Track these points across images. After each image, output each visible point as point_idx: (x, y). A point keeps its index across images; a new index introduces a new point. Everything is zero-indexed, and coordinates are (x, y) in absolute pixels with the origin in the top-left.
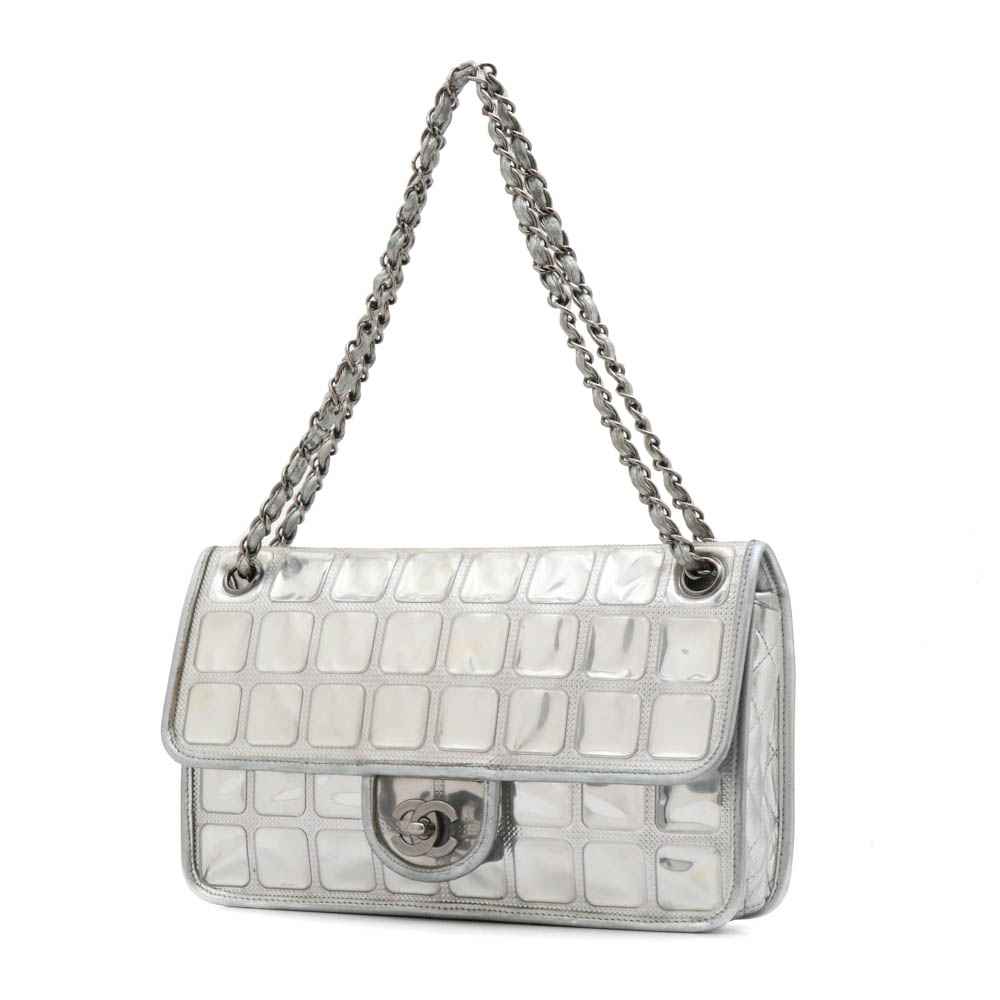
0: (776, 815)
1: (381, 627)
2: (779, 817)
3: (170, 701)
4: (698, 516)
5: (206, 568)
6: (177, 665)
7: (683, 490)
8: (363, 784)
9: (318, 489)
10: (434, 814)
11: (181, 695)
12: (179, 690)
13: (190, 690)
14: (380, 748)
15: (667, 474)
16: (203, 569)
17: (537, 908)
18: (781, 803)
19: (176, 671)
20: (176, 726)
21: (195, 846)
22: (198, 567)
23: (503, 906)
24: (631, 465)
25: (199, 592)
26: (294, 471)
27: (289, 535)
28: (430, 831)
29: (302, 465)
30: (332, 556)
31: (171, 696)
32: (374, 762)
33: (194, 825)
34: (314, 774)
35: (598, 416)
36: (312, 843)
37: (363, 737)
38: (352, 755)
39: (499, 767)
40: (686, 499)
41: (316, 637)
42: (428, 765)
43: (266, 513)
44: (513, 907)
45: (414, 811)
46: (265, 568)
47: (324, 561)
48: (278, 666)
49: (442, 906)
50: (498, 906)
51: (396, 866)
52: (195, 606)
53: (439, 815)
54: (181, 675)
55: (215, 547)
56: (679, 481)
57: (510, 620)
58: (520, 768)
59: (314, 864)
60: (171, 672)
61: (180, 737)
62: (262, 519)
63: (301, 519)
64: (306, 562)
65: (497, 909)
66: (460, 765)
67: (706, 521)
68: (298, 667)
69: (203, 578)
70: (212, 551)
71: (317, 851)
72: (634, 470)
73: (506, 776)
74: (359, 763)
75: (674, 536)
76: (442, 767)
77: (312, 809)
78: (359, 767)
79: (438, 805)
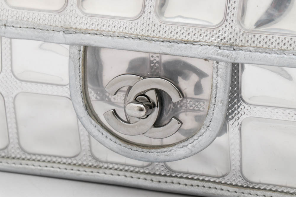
8: (70, 54)
10: (153, 91)
14: (91, 16)
17: (265, 189)
23: (225, 184)
28: (150, 111)
32: (85, 32)
34: (11, 38)
36: (10, 105)
37: (71, 1)
38: (59, 21)
39: (233, 47)
42: (148, 39)
44: (236, 186)
45: (130, 88)
49: (155, 178)
50: (220, 183)
51: (107, 141)
53: (159, 93)
58: (257, 49)
59: (12, 125)
65: (219, 187)
66: (186, 42)
71: (15, 113)
73: (240, 56)
74: (66, 31)
76: (165, 44)
77: (9, 71)
78: (66, 36)
79: (158, 83)
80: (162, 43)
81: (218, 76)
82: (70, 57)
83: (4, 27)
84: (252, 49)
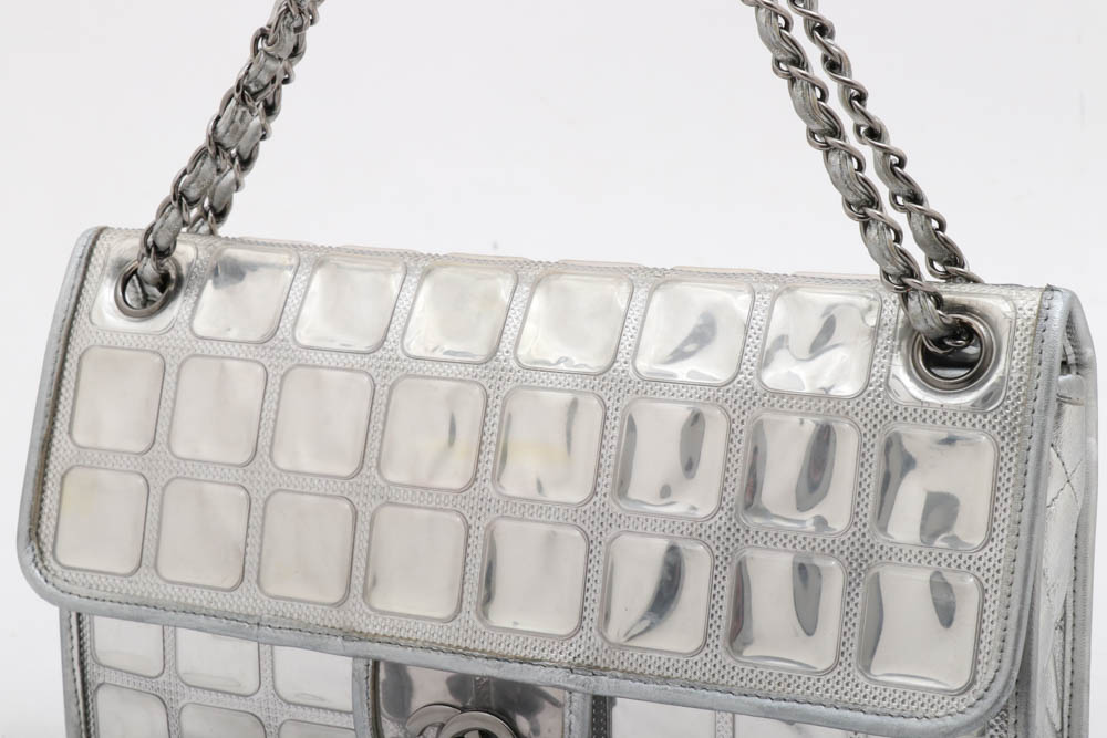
0: (1058, 727)
1: (381, 399)
2: (1062, 730)
3: (30, 494)
4: (935, 224)
5: (86, 267)
6: (40, 434)
7: (907, 180)
8: (354, 669)
9: (263, 138)
10: (476, 733)
11: (49, 484)
12: (45, 475)
13: (63, 477)
14: (383, 614)
15: (880, 153)
16: (81, 269)
18: (1066, 707)
19: (38, 443)
20: (42, 536)
21: (86, 715)
22: (74, 266)
24: (828, 149)
25: (75, 310)
26: (227, 131)
27: (220, 209)
29: (242, 120)
30: (294, 261)
31: (31, 486)
32: (373, 639)
33: (84, 683)
34: (272, 645)
35: (767, 56)
37: (354, 591)
38: (336, 619)
39: (591, 670)
40: (915, 197)
41: (270, 405)
42: (466, 653)
43: (182, 194)
45: (442, 726)
46: (184, 271)
47: (282, 268)
48: (208, 451)
52: (69, 334)
53: (485, 735)
54: (49, 449)
55: (102, 230)
56: (902, 163)
57: (606, 409)
58: (628, 675)
60: (31, 447)
61: (48, 555)
62: (175, 204)
63: (238, 185)
64: (254, 267)
66: (522, 661)
67: (950, 233)
68: (242, 458)
69: (82, 286)
70: (97, 237)
72: (835, 158)
73: (604, 685)
74: (348, 635)
75: (909, 281)
76: (490, 662)
77: (270, 688)
78: (347, 644)
79: (483, 720)
80: (486, 661)
81: (571, 712)
82: (353, 675)
83: (256, 627)
84: (619, 674)
